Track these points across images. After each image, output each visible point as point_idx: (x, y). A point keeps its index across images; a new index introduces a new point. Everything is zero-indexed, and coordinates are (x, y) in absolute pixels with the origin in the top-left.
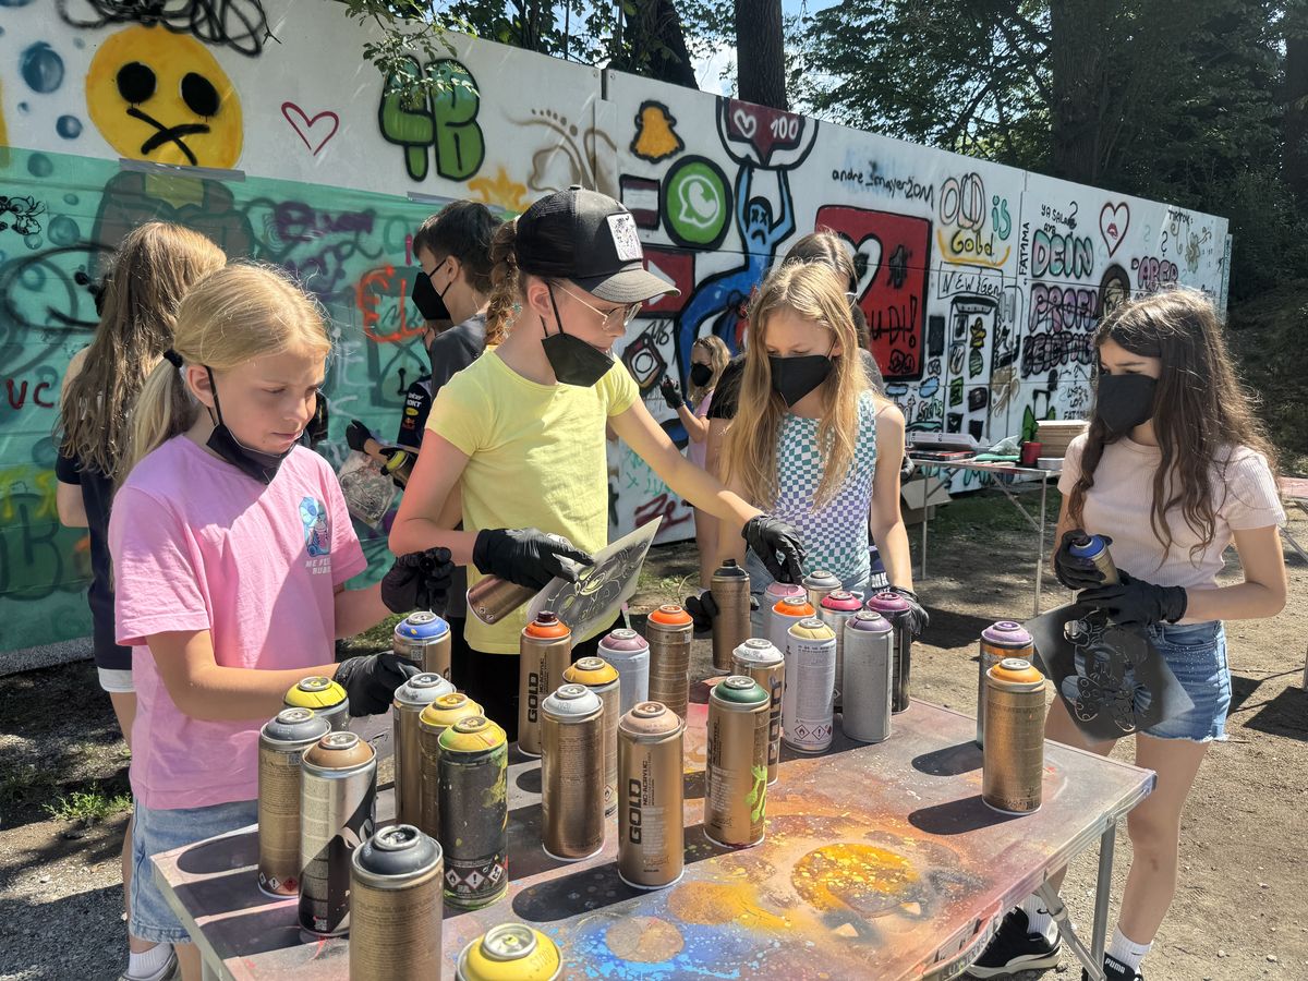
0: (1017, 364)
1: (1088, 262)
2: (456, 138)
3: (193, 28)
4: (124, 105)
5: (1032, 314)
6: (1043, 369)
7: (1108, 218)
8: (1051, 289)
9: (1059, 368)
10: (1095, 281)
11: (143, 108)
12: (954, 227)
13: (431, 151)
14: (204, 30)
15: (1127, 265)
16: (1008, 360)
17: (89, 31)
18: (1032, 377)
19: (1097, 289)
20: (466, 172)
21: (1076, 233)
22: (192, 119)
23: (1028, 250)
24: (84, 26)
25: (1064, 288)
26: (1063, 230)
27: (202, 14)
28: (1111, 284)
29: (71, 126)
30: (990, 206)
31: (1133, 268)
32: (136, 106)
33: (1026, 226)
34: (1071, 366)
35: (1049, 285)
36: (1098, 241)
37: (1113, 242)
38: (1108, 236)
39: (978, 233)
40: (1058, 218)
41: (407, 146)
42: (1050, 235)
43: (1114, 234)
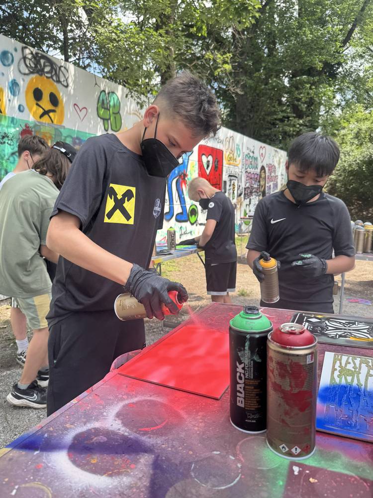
0: (242, 196)
1: (257, 165)
2: (115, 118)
3: (52, 77)
4: (35, 102)
5: (245, 181)
6: (248, 198)
7: (261, 151)
9: (251, 198)
10: (258, 171)
11: (40, 103)
12: (228, 153)
13: (109, 121)
14: (54, 78)
15: (265, 166)
16: (240, 195)
17: (26, 76)
18: (245, 200)
20: (118, 129)
21: (254, 156)
22: (51, 107)
23: (244, 160)
24: (25, 74)
25: (252, 173)
26: (251, 154)
27: (54, 73)
29: (22, 108)
30: (236, 147)
32: (38, 103)
33: (243, 153)
34: (254, 197)
35: (249, 172)
36: (259, 158)
37: (262, 159)
39: (233, 154)
40: (250, 151)
41: (104, 119)
42: (249, 156)
43: (262, 156)
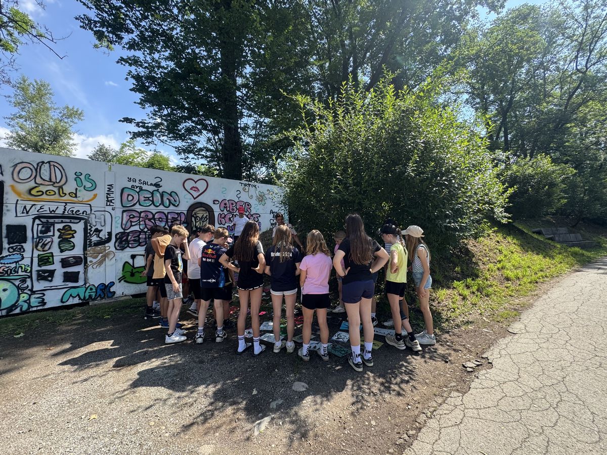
0: (111, 244)
1: (175, 201)
5: (124, 222)
6: (139, 245)
7: (189, 184)
8: (141, 212)
10: (181, 209)
12: (32, 184)
15: (209, 203)
16: (101, 243)
18: (129, 249)
19: (185, 212)
21: (161, 190)
23: (116, 196)
25: (154, 211)
26: (149, 188)
28: (197, 210)
30: (71, 176)
31: (214, 203)
33: (111, 185)
35: (139, 210)
36: (182, 193)
37: (195, 193)
38: (191, 192)
39: (60, 187)
40: (145, 183)
42: (138, 190)
43: (196, 190)
